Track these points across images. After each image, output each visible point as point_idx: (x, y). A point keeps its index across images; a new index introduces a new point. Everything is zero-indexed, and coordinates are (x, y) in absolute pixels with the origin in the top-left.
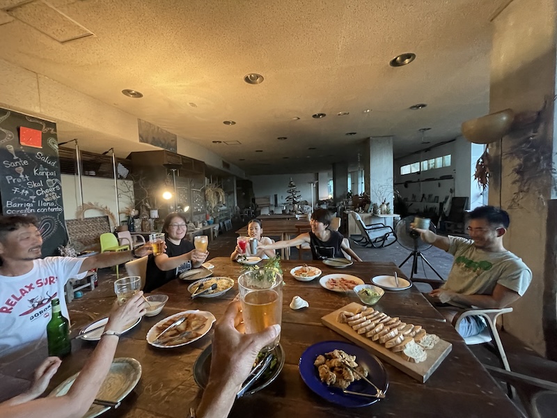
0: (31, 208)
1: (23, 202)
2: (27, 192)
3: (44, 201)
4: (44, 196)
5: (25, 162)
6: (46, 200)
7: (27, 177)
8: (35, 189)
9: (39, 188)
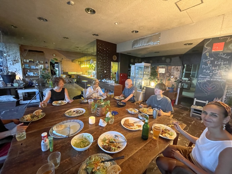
0: (209, 78)
1: (206, 76)
2: (209, 71)
3: (216, 76)
4: (216, 73)
5: (212, 59)
6: (217, 75)
7: (211, 65)
8: (213, 70)
9: (215, 70)
